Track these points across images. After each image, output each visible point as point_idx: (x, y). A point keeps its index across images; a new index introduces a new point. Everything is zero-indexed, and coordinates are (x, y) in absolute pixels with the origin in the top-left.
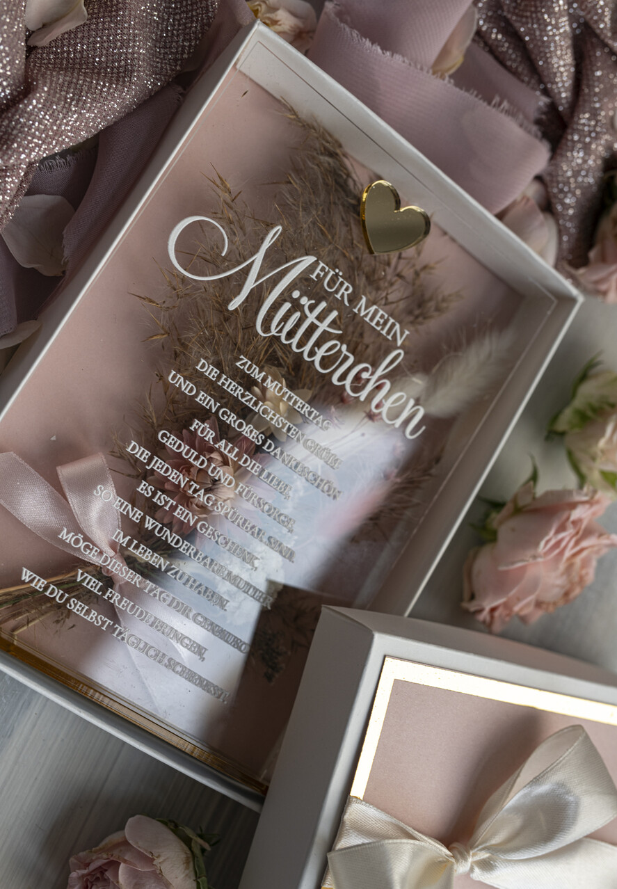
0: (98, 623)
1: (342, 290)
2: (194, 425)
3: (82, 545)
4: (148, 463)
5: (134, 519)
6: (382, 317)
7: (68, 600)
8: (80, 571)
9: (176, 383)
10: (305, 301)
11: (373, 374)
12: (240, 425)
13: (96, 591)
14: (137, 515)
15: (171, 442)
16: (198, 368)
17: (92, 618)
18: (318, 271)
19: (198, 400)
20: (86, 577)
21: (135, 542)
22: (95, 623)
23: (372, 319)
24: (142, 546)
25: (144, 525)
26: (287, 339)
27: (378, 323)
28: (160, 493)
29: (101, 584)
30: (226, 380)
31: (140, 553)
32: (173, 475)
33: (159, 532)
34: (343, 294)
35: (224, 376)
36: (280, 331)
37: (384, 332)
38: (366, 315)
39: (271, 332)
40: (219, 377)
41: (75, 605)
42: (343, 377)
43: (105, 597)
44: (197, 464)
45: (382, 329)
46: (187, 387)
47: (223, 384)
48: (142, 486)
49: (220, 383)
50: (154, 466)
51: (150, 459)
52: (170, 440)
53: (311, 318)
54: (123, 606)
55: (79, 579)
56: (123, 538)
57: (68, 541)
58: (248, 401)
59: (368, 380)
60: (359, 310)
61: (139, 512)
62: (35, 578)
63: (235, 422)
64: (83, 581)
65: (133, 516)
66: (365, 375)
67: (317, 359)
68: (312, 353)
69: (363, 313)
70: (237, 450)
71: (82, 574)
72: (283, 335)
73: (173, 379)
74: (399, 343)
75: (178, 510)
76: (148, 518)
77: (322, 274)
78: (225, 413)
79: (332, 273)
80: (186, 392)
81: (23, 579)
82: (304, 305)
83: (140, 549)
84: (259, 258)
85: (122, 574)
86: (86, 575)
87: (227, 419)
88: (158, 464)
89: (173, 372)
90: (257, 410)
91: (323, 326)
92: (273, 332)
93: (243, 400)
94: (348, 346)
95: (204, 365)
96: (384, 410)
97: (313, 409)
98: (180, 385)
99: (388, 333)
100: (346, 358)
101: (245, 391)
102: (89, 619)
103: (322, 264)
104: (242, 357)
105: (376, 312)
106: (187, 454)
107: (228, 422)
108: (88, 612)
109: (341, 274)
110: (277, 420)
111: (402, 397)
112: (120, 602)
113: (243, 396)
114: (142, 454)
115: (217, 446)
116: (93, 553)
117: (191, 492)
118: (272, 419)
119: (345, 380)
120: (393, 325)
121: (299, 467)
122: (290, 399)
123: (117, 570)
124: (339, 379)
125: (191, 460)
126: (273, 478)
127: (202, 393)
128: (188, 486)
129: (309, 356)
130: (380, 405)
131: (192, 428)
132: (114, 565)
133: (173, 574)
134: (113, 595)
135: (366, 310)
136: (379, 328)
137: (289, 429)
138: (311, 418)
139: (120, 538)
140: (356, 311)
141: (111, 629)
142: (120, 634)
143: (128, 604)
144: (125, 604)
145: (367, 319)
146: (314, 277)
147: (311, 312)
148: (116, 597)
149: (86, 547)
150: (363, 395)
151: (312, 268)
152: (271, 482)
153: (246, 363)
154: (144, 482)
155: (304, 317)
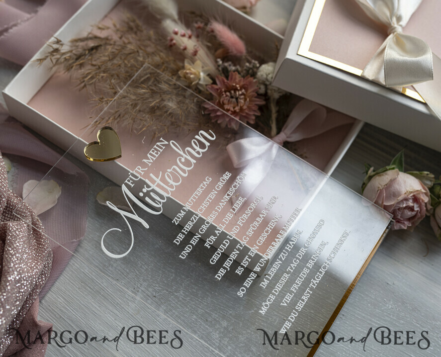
1: (140, 171)
2: (207, 246)
3: (268, 303)
4: (227, 269)
5: (255, 277)
6: (153, 151)
7: (297, 310)
9: (186, 255)
10: (145, 190)
11: (182, 156)
12: (208, 223)
13: (292, 296)
14: (253, 275)
15: (216, 258)
16: (178, 244)
17: (306, 299)
18: (129, 183)
19: (194, 244)
20: (285, 301)
21: (267, 276)
22: (308, 297)
23: (155, 157)
24: (269, 273)
25: (258, 272)
26: (164, 199)
27: (157, 154)
28: (242, 264)
29: (288, 294)
30: (184, 230)
31: (272, 274)
32: (233, 257)
33: (262, 264)
34: (142, 171)
36: (160, 202)
37: (161, 150)
38: (152, 159)
39: (160, 207)
40: (183, 233)
42: (184, 171)
43: (295, 291)
44: (227, 245)
45: (160, 151)
46: (188, 250)
47: (186, 231)
48: (238, 273)
49: (186, 233)
50: (228, 266)
51: (225, 268)
52: (215, 258)
53: (154, 187)
54: (300, 283)
55: (286, 305)
56: (265, 282)
57: (266, 310)
58: (195, 218)
59: (186, 158)
60: (150, 163)
61: (251, 274)
63: (206, 226)
64: (286, 303)
66: (183, 160)
67: (174, 184)
68: (172, 186)
69: (151, 161)
70: (220, 225)
71: (283, 303)
72: (162, 201)
73: (184, 256)
74: (167, 143)
75: (251, 254)
76: (254, 270)
77: (131, 181)
78: (201, 231)
79: (130, 176)
80: (190, 250)
82: (147, 191)
84: (122, 213)
85: (283, 283)
86: (283, 301)
88: (227, 264)
89: (180, 256)
90: (200, 214)
91: (158, 181)
92: (160, 206)
93: (195, 221)
94: (168, 169)
95: (177, 241)
96: (201, 151)
97: (200, 187)
98: (187, 253)
99: (161, 148)
100: (174, 169)
101: (190, 220)
103: (126, 181)
104: (173, 222)
105: (151, 154)
106: (222, 250)
107: (206, 229)
108: (303, 300)
109: (131, 172)
110: (205, 204)
111: (194, 142)
112: (297, 284)
113: (193, 221)
114: (222, 272)
115: (218, 235)
116: (272, 297)
117: (241, 248)
118: (205, 207)
119: (185, 170)
120: (157, 146)
121: (230, 194)
122: (194, 198)
123: (281, 286)
124: (185, 173)
125: (225, 248)
126: (235, 206)
127: (191, 242)
128: (238, 250)
129: (173, 188)
130: (198, 153)
131: (209, 247)
132: (278, 287)
133: (284, 258)
134: (294, 287)
135: (149, 160)
136: (159, 153)
137: (210, 198)
138: (205, 187)
139: (264, 284)
140: (150, 164)
141: (311, 289)
142: (314, 284)
143: (299, 280)
144: (299, 282)
145: (155, 159)
146: (132, 185)
147: (150, 187)
148: (295, 286)
149: (269, 300)
150: (193, 161)
151: (128, 186)
152: (237, 208)
153: (176, 220)
154: (236, 271)
155: (153, 191)
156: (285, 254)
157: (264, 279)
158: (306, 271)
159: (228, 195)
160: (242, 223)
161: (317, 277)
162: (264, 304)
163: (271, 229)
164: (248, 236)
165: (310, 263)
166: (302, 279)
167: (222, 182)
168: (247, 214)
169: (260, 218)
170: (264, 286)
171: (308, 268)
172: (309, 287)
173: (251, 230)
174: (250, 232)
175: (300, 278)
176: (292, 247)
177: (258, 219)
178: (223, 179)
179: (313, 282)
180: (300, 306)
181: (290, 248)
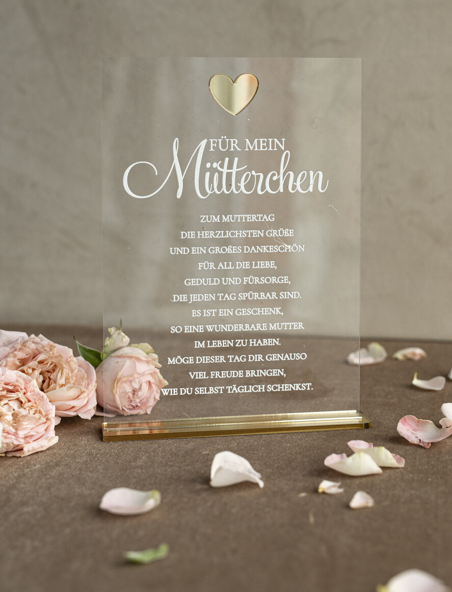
0: (216, 392)
1: (232, 145)
2: (200, 266)
3: (182, 360)
4: (189, 300)
5: (200, 331)
6: (264, 142)
7: (194, 390)
8: (190, 373)
9: (176, 252)
10: (215, 165)
11: (279, 175)
12: (224, 250)
13: (205, 377)
14: (201, 329)
15: (194, 282)
16: (182, 237)
17: (212, 392)
18: (212, 145)
19: (193, 253)
20: (195, 374)
21: (209, 342)
22: (215, 393)
23: (259, 147)
24: (213, 341)
25: (208, 331)
26: (219, 191)
27: (264, 147)
28: (205, 311)
29: (205, 373)
30: (201, 233)
31: (215, 345)
32: (206, 297)
33: (218, 329)
34: (234, 146)
35: (199, 232)
36: (213, 189)
37: (270, 149)
38: (254, 148)
39: (208, 194)
41: (199, 390)
42: (263, 188)
43: (212, 377)
44: (214, 284)
45: (268, 148)
46: (183, 251)
47: (201, 236)
48: (193, 313)
49: (199, 237)
50: (193, 299)
51: (189, 298)
53: (225, 171)
54: (224, 376)
55: (192, 377)
56: (201, 344)
57: (174, 363)
58: (221, 234)
59: (278, 180)
60: (249, 148)
61: (201, 326)
62: (170, 390)
63: (220, 250)
64: (195, 376)
65: (199, 330)
66: (275, 178)
67: (243, 189)
68: (238, 188)
69: (251, 148)
70: (230, 263)
71: (192, 374)
72: (216, 190)
73: (173, 252)
74: (283, 148)
75: (220, 312)
76: (207, 326)
77: (215, 145)
78: (211, 250)
79: (220, 140)
80: (184, 253)
81: (164, 395)
82: (217, 167)
83: (214, 344)
84: (176, 162)
85: (212, 361)
86: (194, 373)
87: (215, 252)
88: (194, 298)
89: (171, 248)
90: (228, 237)
91: (234, 170)
92: (209, 192)
93: (217, 237)
94: (255, 170)
95: (184, 235)
96: (299, 188)
97: (258, 215)
98: (179, 252)
99: (273, 147)
100: (258, 177)
101: (215, 232)
102: (211, 393)
103: (212, 140)
104: (201, 216)
105: (259, 142)
106: (206, 283)
107: (216, 253)
108: (208, 390)
109: (225, 137)
110: (242, 234)
111: (304, 174)
112: (220, 375)
113: (215, 235)
114: (183, 298)
115: (219, 268)
116: (191, 360)
117: (220, 299)
118: (239, 235)
119: (265, 188)
120: (273, 142)
121: (270, 249)
122: (241, 218)
123: (208, 361)
124: (262, 190)
125: (210, 284)
126: (260, 263)
127: (193, 248)
128: (217, 298)
129: (237, 191)
130: (294, 187)
131: (200, 269)
132: (205, 360)
133: (239, 345)
134: (215, 374)
135: (252, 146)
136: (266, 149)
137: (252, 234)
138: (260, 220)
139: (200, 345)
140: (247, 149)
141: (225, 391)
142: (231, 390)
143: (226, 374)
144: (224, 374)
145: (256, 149)
146: (212, 149)
147: (223, 168)
148: (217, 374)
149: (186, 360)
150: (281, 189)
151: (208, 146)
152: (260, 266)
153: (206, 217)
154: (193, 311)
155: (221, 174)
156: (244, 344)
157: (204, 342)
158: (240, 374)
159: (268, 249)
160: (247, 283)
161: (241, 389)
162: (179, 357)
163: (261, 313)
164: (237, 296)
165: (250, 373)
166: (229, 376)
167: (278, 233)
168: (260, 280)
169: (265, 295)
170: (197, 346)
171: (245, 374)
172: (225, 388)
173: (245, 295)
174: (243, 296)
175: (229, 373)
176: (255, 345)
177: (262, 294)
178: (281, 232)
179: (233, 387)
180: (200, 391)
181: (253, 344)
